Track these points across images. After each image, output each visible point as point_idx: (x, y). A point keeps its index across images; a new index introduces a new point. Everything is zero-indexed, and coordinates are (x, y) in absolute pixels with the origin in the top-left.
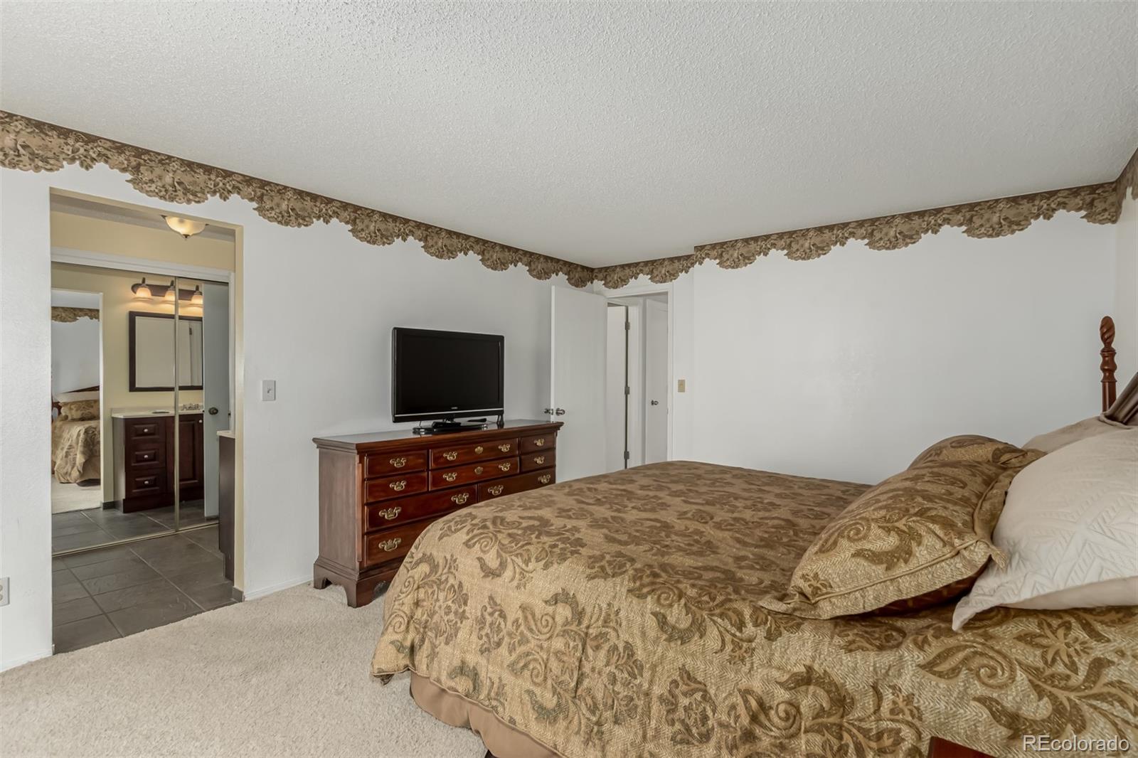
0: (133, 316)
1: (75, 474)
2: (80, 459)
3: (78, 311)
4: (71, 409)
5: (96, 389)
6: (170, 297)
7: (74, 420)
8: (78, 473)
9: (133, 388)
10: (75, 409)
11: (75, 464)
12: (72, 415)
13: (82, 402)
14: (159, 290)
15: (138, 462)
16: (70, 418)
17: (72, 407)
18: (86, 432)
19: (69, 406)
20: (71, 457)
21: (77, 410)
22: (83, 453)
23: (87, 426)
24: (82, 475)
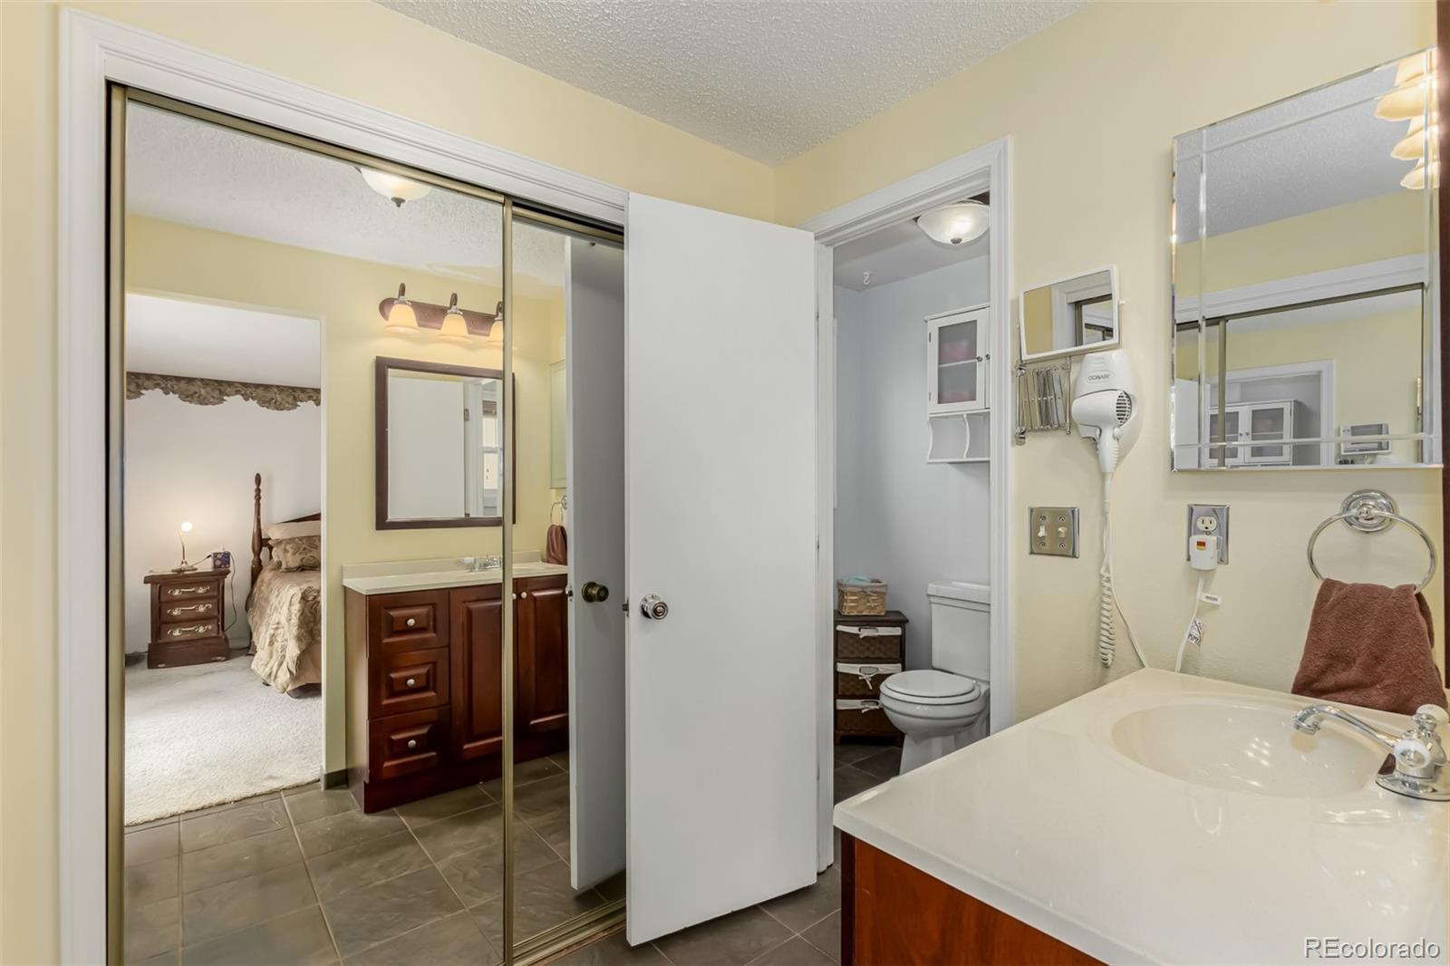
0: (382, 368)
1: (284, 677)
2: (293, 650)
3: (299, 392)
4: (286, 551)
5: (317, 517)
6: (454, 326)
7: (289, 570)
8: (288, 675)
9: (382, 523)
10: (291, 551)
11: (284, 656)
12: (287, 563)
13: (301, 539)
14: (431, 314)
15: (393, 694)
16: (284, 566)
17: (288, 547)
18: (304, 598)
19: (283, 546)
20: (278, 645)
21: (294, 554)
22: (299, 639)
23: (305, 586)
24: (294, 678)
